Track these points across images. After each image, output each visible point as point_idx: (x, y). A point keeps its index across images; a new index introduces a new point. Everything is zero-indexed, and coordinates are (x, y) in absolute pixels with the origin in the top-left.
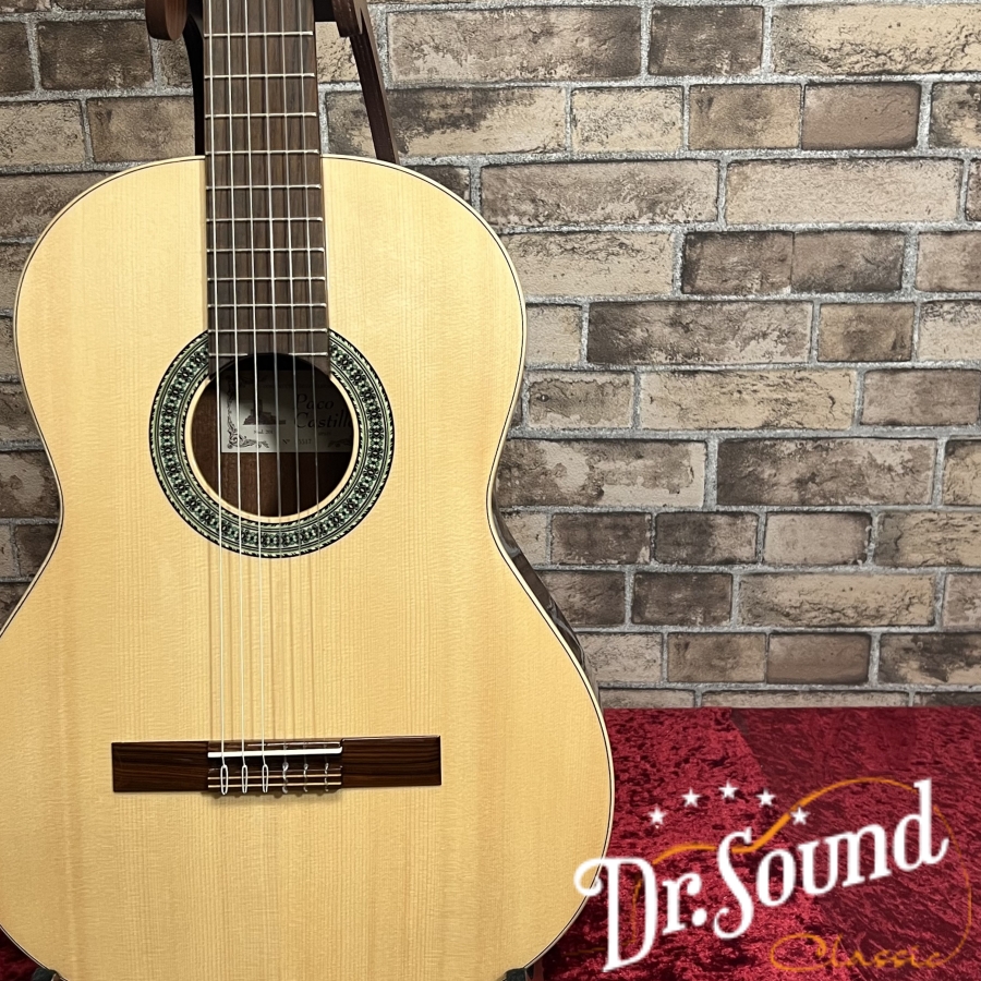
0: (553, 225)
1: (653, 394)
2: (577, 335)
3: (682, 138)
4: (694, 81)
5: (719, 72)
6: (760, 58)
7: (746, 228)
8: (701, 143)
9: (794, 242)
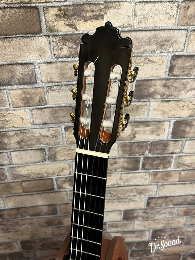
0: (115, 198)
1: (138, 224)
2: (120, 215)
3: (149, 181)
4: (153, 171)
5: (160, 169)
6: (170, 166)
7: (163, 196)
8: (154, 182)
9: (174, 198)
